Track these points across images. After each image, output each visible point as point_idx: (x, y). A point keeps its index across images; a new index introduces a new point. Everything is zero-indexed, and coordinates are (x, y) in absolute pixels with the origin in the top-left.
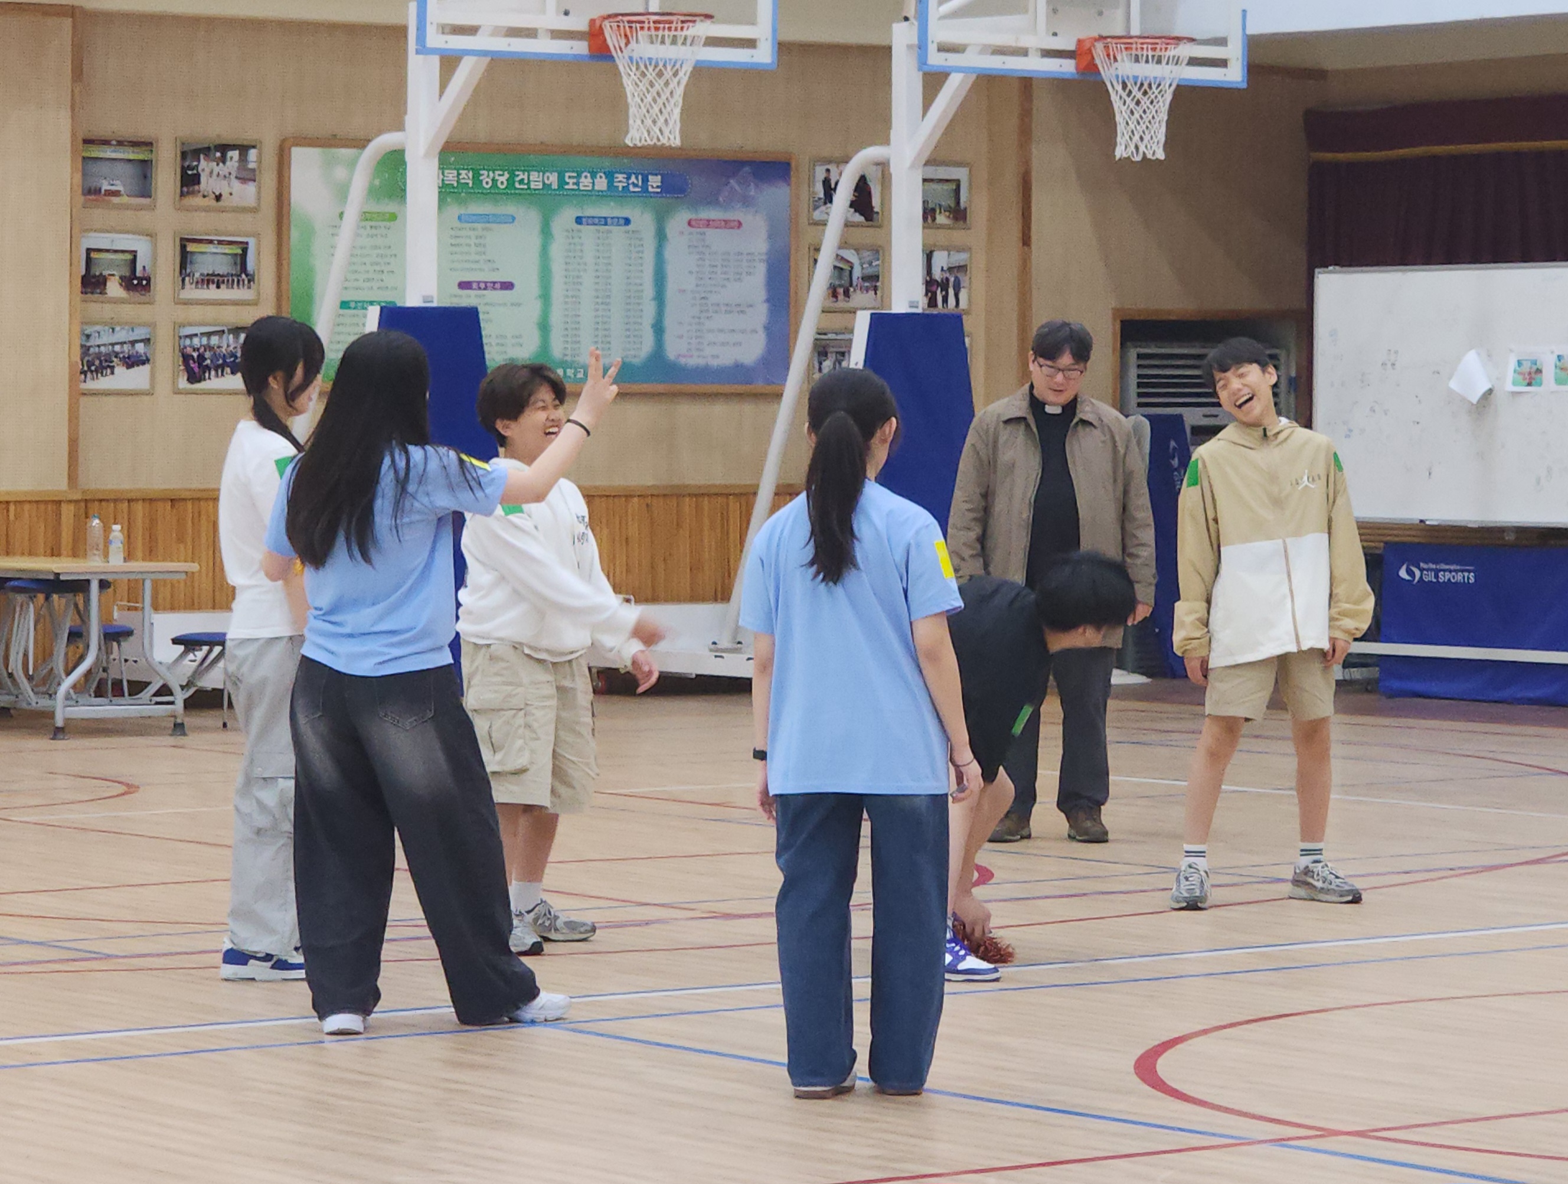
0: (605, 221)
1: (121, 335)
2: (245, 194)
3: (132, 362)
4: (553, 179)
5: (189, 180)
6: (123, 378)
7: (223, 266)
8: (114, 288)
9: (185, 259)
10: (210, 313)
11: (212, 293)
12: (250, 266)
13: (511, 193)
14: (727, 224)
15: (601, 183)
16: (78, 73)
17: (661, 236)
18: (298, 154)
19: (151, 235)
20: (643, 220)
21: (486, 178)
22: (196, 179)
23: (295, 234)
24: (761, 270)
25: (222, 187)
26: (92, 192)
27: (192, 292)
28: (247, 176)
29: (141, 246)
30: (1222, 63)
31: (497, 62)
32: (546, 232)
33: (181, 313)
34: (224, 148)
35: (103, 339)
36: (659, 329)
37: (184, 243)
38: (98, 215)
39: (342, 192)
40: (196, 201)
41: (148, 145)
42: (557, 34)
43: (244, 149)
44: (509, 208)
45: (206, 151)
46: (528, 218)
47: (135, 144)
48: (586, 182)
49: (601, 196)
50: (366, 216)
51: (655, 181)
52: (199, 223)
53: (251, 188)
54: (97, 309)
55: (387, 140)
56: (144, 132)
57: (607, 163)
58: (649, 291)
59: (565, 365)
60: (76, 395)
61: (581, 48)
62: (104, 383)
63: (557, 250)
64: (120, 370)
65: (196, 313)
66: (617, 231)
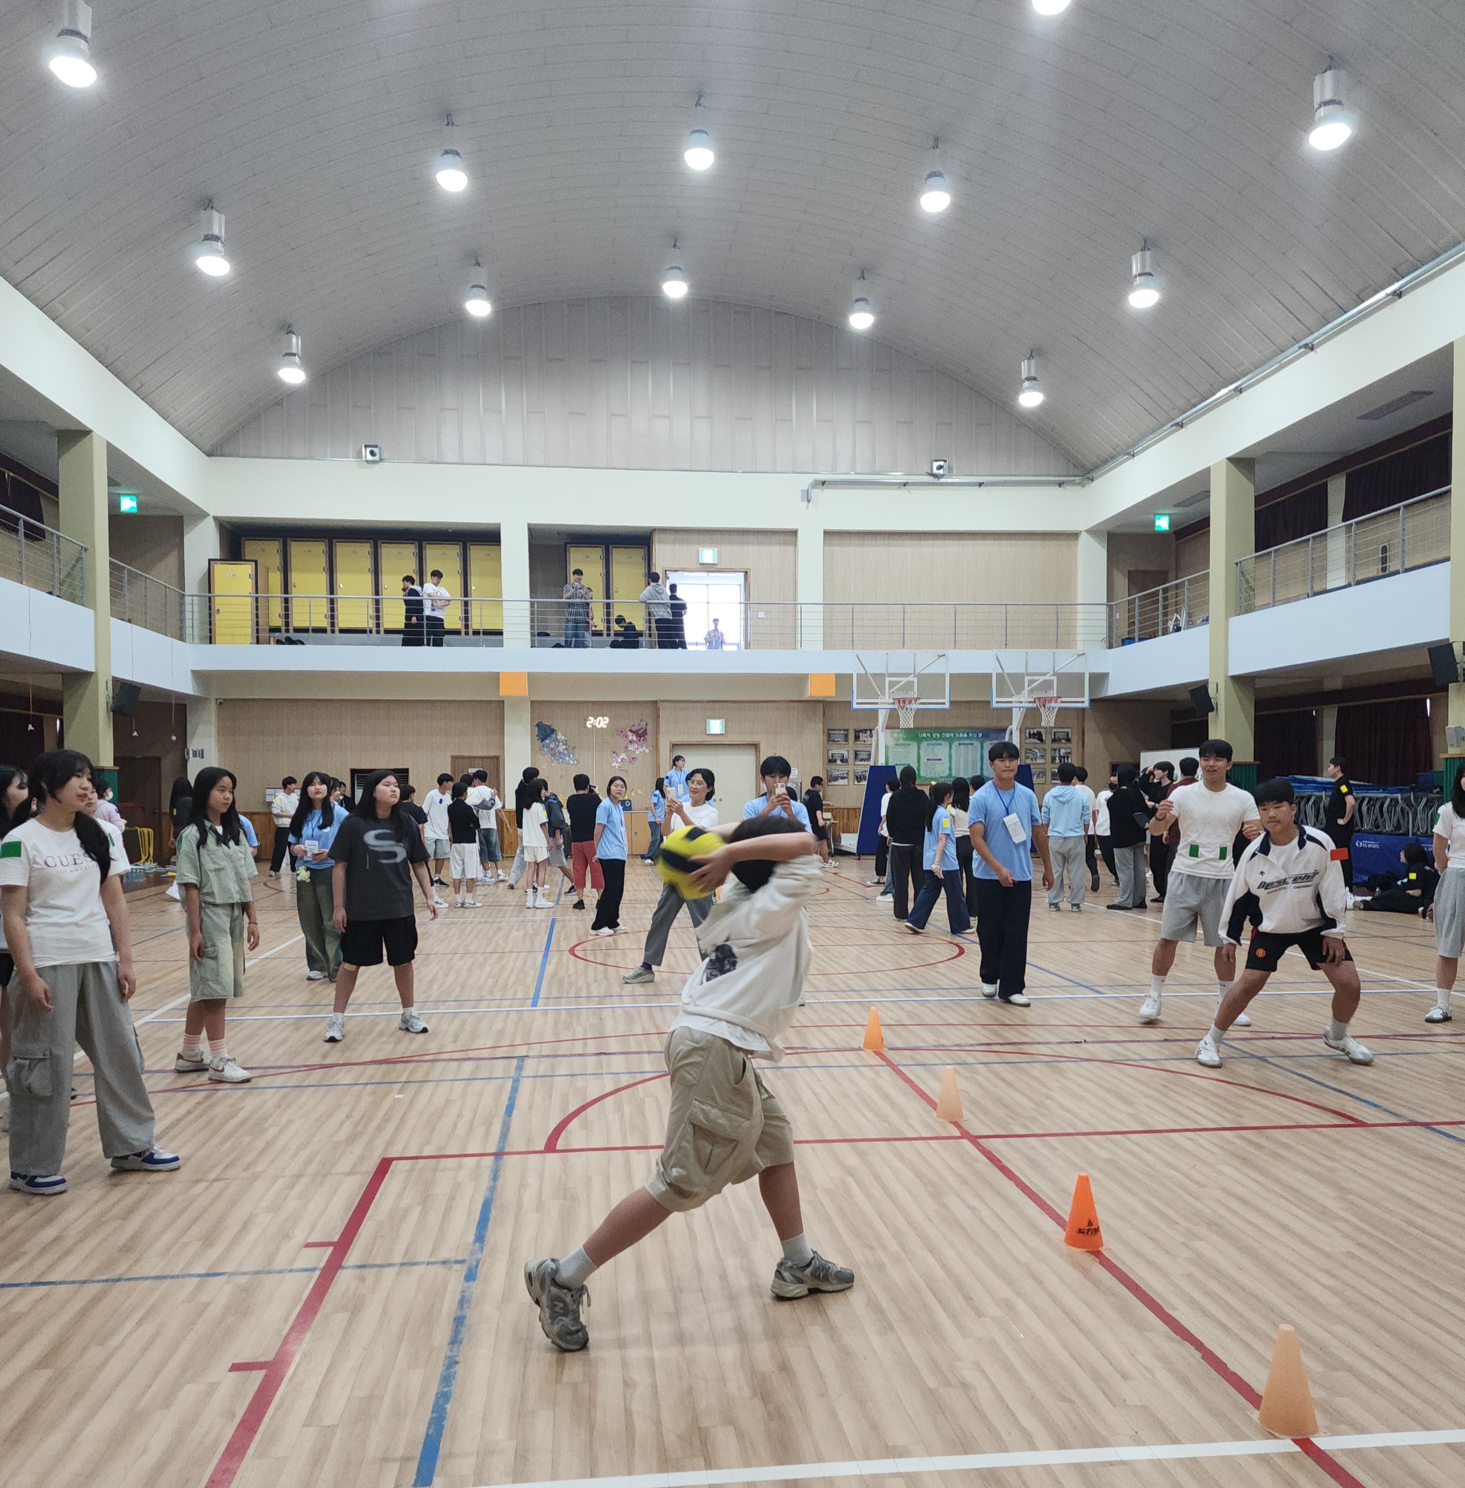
0: (966, 744)
1: (840, 772)
2: (871, 740)
3: (843, 778)
4: (952, 735)
5: (857, 738)
6: (841, 782)
7: (866, 757)
8: (839, 762)
9: (856, 755)
10: (862, 767)
11: (861, 762)
12: (871, 756)
13: (941, 738)
15: (965, 735)
19: (847, 750)
21: (934, 735)
22: (859, 738)
25: (865, 739)
26: (830, 741)
27: (858, 763)
28: (871, 736)
29: (846, 754)
32: (952, 747)
33: (855, 767)
34: (866, 731)
35: (836, 773)
37: (855, 752)
38: (832, 746)
40: (859, 742)
41: (846, 730)
43: (871, 731)
44: (941, 742)
45: (861, 731)
46: (946, 744)
47: (842, 730)
48: (961, 735)
49: (965, 738)
51: (980, 735)
52: (859, 747)
54: (834, 767)
56: (845, 728)
57: (967, 731)
62: (836, 783)
63: (953, 751)
64: (840, 780)
65: (859, 767)
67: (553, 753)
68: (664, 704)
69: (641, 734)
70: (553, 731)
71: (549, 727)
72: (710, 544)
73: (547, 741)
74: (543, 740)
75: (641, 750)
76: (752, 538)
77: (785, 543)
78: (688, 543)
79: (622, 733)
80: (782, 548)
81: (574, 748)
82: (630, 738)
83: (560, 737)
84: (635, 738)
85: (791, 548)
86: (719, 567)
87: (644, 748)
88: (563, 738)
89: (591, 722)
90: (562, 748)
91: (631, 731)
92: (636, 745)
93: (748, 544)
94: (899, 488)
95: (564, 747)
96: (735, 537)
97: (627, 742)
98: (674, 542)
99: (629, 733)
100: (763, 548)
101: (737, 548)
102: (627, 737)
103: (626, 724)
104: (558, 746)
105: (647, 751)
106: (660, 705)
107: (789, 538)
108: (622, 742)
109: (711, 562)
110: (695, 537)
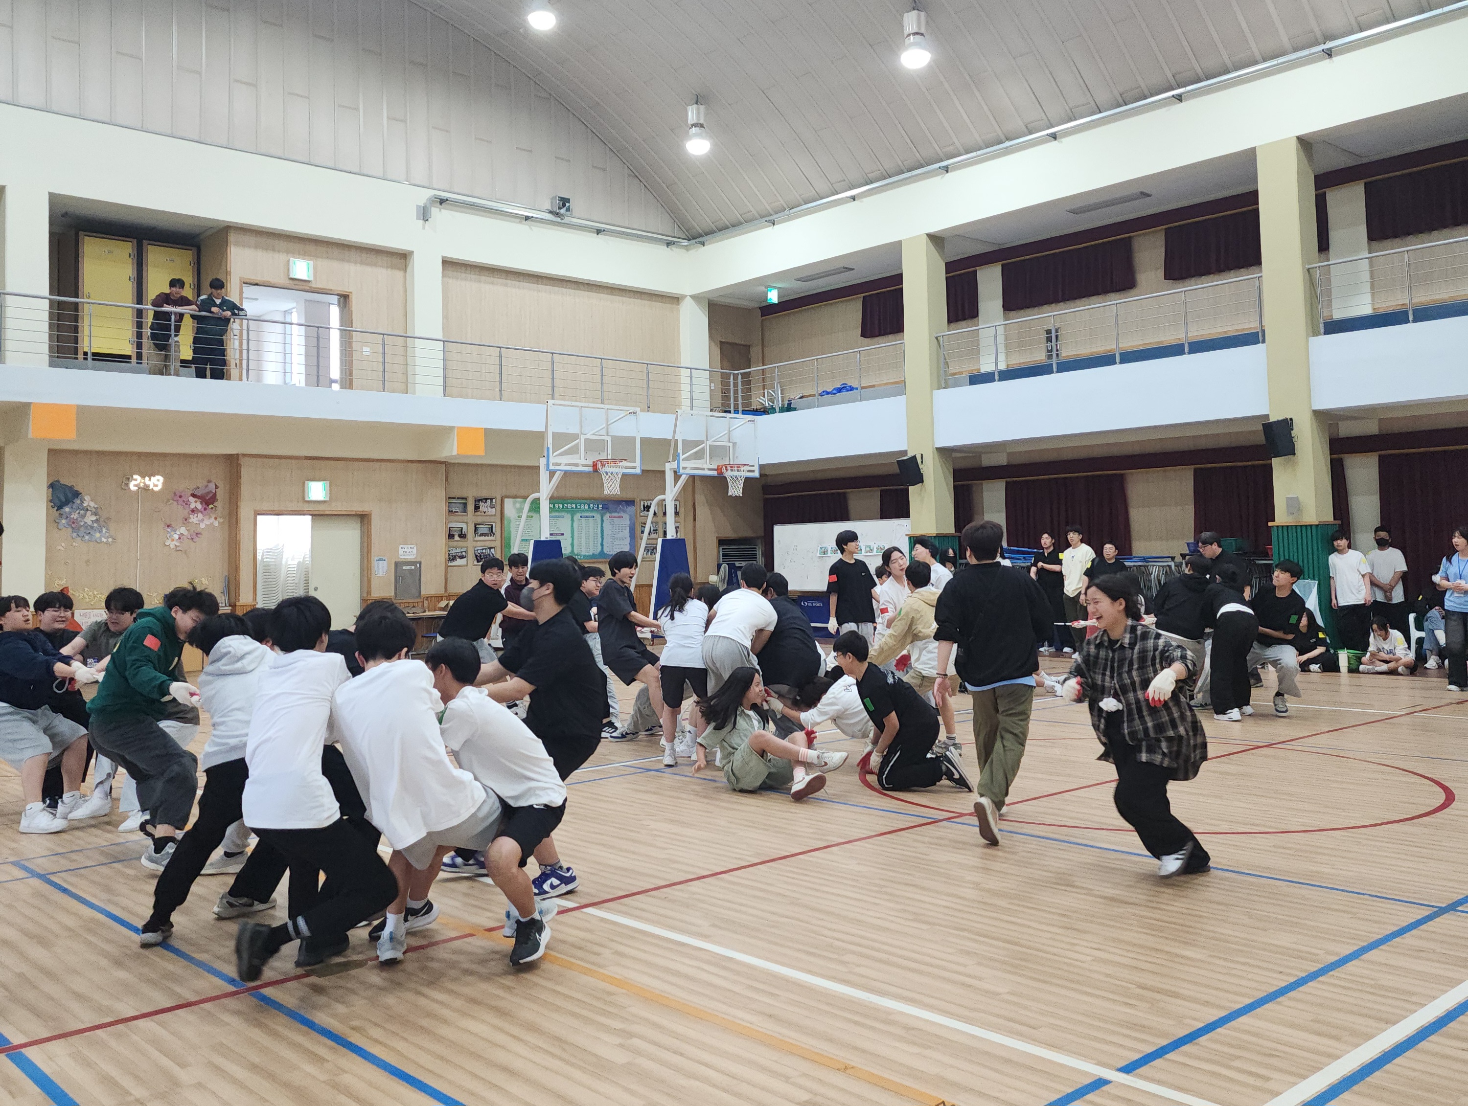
0: (587, 517)
1: (458, 550)
2: (492, 511)
3: (462, 557)
4: (574, 506)
5: (477, 508)
6: (459, 562)
7: (486, 531)
8: (457, 538)
9: (476, 529)
10: (482, 544)
11: (483, 538)
12: (494, 530)
13: (563, 510)
14: (619, 517)
15: (587, 507)
16: (447, 479)
17: (602, 521)
18: (506, 500)
19: (467, 523)
20: (598, 516)
21: (556, 506)
22: (479, 508)
23: (506, 522)
24: (628, 529)
25: (485, 510)
26: (450, 511)
27: (478, 538)
28: (492, 507)
29: (464, 526)
30: (753, 471)
31: (566, 473)
32: (572, 520)
33: (475, 544)
34: (486, 499)
35: (454, 551)
36: (602, 545)
37: (475, 525)
38: (452, 518)
39: (521, 510)
40: (479, 513)
41: (465, 499)
42: (584, 465)
43: (491, 499)
44: (563, 514)
45: (481, 500)
46: (568, 516)
47: (463, 498)
48: (582, 506)
49: (587, 510)
50: (528, 516)
51: (600, 506)
52: (479, 519)
53: (494, 510)
54: (452, 543)
55: (535, 495)
56: (464, 496)
57: (588, 502)
58: (600, 535)
59: (578, 555)
60: (447, 567)
61: (591, 469)
62: (454, 563)
63: (575, 525)
64: (458, 560)
65: (479, 544)
66: (591, 519)
67: (74, 525)
68: (247, 459)
69: (208, 500)
70: (77, 494)
71: (71, 488)
72: (304, 255)
73: (67, 509)
74: (60, 508)
75: (207, 522)
76: (353, 254)
77: (393, 267)
78: (274, 250)
79: (178, 497)
80: (389, 271)
81: (109, 519)
82: (193, 506)
83: (88, 502)
84: (199, 506)
85: (399, 274)
86: (313, 285)
87: (212, 519)
88: (92, 504)
89: (136, 482)
90: (90, 518)
91: (194, 496)
92: (200, 515)
93: (349, 261)
94: (520, 222)
95: (94, 518)
96: (336, 252)
97: (186, 512)
98: (256, 247)
99: (192, 499)
100: (369, 269)
101: (335, 265)
102: (187, 503)
103: (186, 486)
104: (84, 516)
105: (216, 524)
106: (242, 461)
107: (397, 261)
108: (179, 511)
109: (305, 278)
110: (282, 244)
